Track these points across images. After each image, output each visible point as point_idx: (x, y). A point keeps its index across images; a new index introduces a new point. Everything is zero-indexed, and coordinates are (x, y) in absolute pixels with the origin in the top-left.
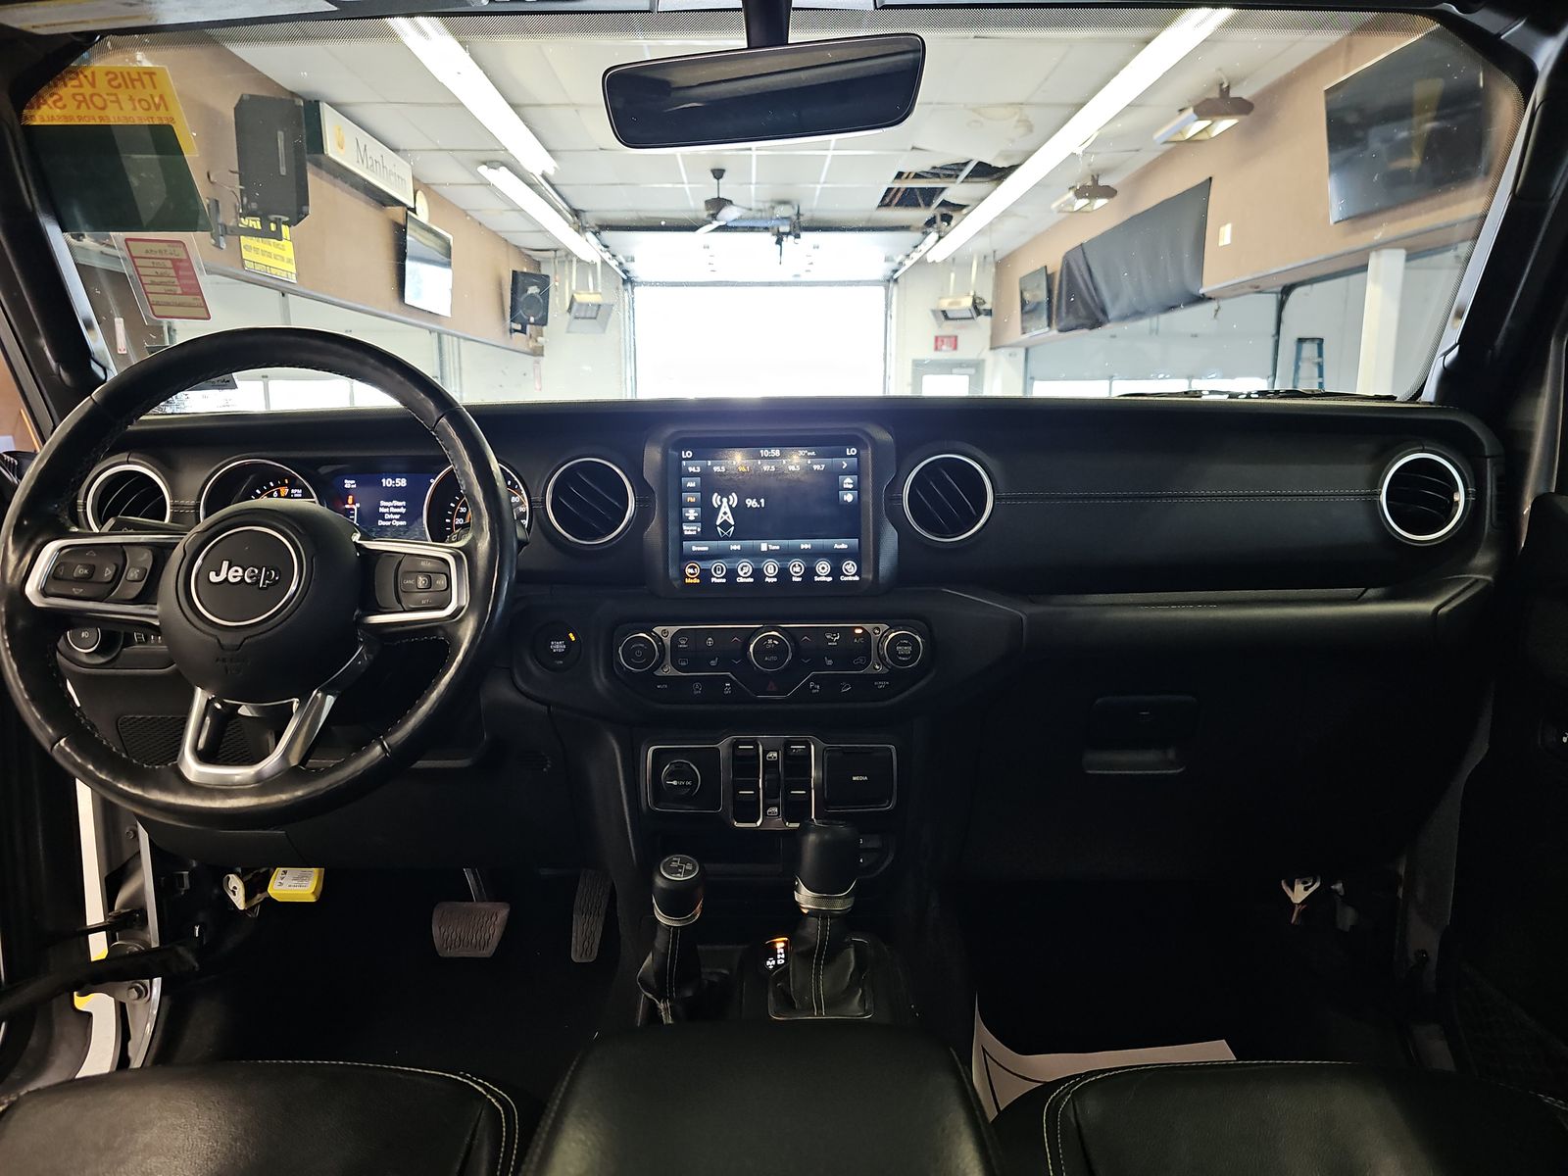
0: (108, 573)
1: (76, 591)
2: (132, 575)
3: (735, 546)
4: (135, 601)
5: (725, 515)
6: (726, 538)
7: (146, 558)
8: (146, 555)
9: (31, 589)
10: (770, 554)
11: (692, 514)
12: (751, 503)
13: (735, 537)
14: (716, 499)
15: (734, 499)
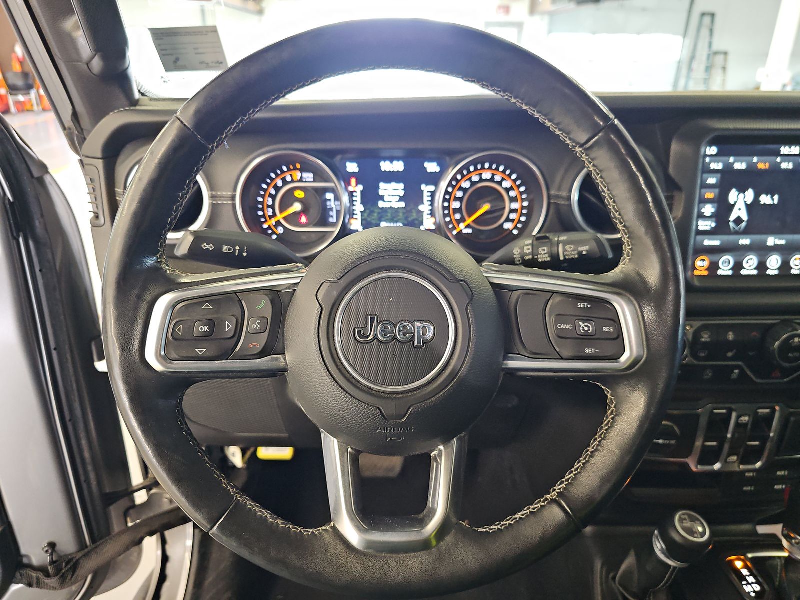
0: (229, 327)
1: (200, 351)
2: (254, 326)
3: (745, 241)
4: (263, 354)
5: (740, 212)
6: (737, 233)
7: (264, 306)
8: (263, 303)
9: (151, 356)
10: (776, 249)
11: (709, 210)
12: (765, 199)
13: (746, 232)
14: (733, 196)
15: (750, 195)
